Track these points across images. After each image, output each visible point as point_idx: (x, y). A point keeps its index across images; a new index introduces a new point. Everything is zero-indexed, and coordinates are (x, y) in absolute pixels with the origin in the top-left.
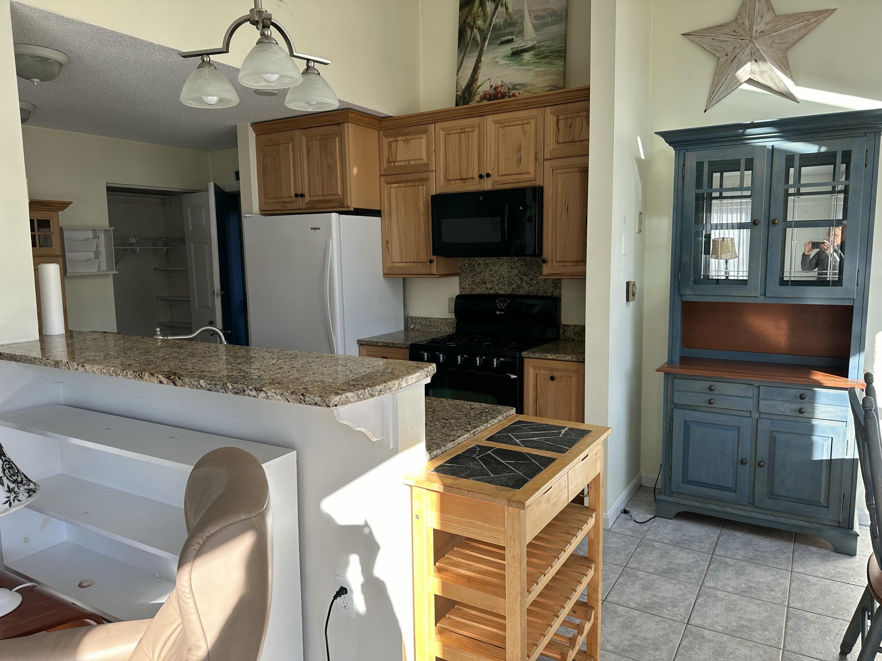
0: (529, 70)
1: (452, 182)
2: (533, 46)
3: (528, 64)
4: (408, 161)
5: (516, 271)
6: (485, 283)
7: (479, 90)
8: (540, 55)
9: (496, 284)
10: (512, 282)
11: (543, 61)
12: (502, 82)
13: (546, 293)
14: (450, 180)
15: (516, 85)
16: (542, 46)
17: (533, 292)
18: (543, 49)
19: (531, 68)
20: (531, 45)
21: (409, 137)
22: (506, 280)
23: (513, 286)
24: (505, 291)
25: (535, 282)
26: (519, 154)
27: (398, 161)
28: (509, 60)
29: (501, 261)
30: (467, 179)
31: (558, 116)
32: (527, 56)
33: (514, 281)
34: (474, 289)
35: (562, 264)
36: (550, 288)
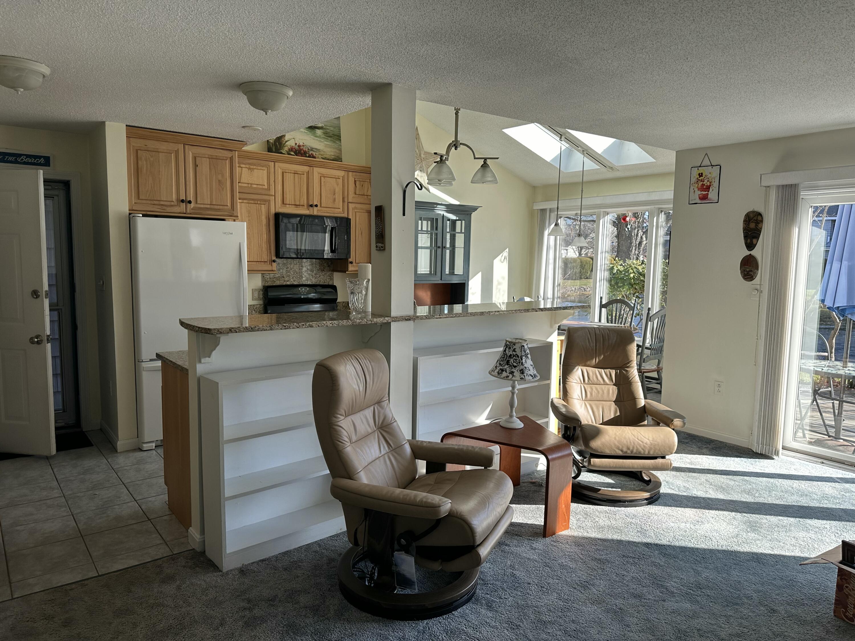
0: (321, 141)
1: (287, 206)
2: (322, 127)
3: (319, 137)
4: (251, 184)
5: (305, 269)
6: (283, 277)
7: (287, 144)
8: (327, 134)
9: (291, 277)
10: (303, 276)
11: (329, 138)
12: (303, 143)
13: (325, 282)
14: (286, 204)
15: (313, 148)
16: (327, 129)
18: (328, 131)
19: (322, 140)
20: (321, 126)
21: (252, 167)
22: (298, 275)
23: (304, 279)
24: (298, 282)
25: (318, 276)
26: (334, 196)
27: (242, 183)
28: (307, 131)
29: (295, 261)
30: (299, 205)
31: (355, 178)
32: (319, 132)
34: (275, 282)
36: (327, 280)
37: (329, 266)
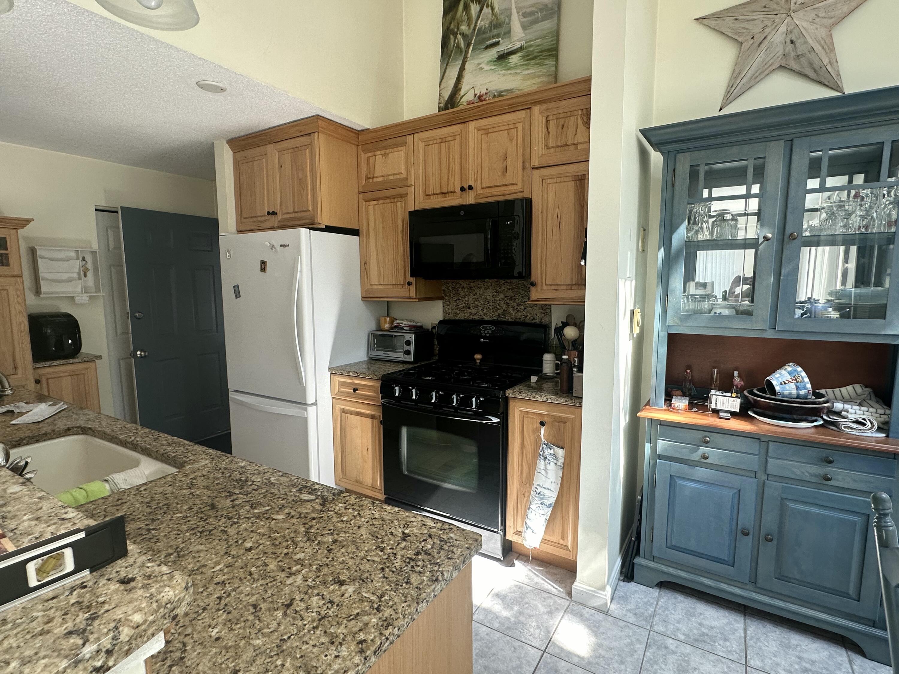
0: (516, 73)
1: (432, 197)
2: (521, 47)
3: (516, 67)
4: (387, 176)
5: (502, 296)
6: (469, 308)
8: (528, 56)
9: (481, 309)
10: (498, 307)
11: (532, 62)
13: (535, 319)
14: (429, 195)
16: (531, 46)
17: (520, 319)
18: (532, 49)
19: (519, 71)
20: (519, 46)
21: (387, 151)
22: (491, 305)
23: (499, 312)
24: (491, 317)
25: (522, 307)
26: (505, 163)
27: (377, 177)
28: (495, 65)
29: (486, 284)
30: (447, 193)
31: (547, 117)
32: (514, 59)
34: (458, 314)
35: (553, 287)
36: (538, 315)
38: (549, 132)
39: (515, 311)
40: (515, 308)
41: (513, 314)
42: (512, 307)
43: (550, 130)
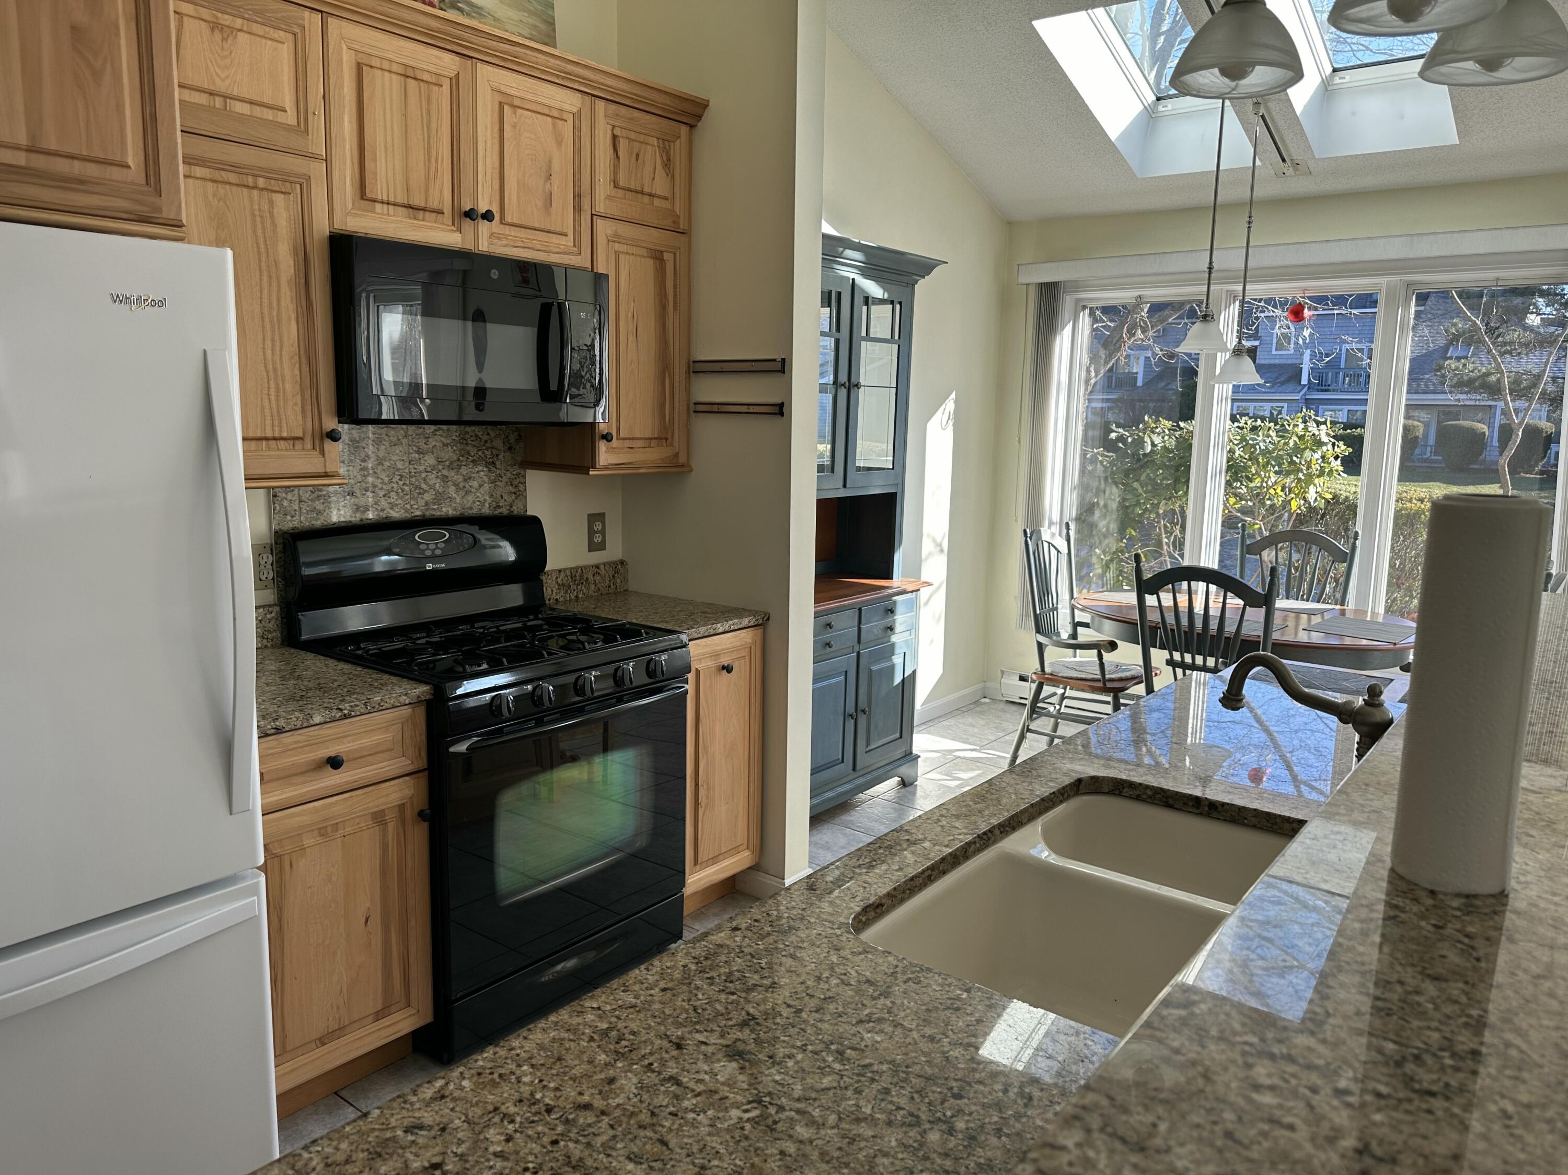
1: (378, 206)
4: (226, 97)
5: (430, 460)
9: (381, 493)
10: (424, 486)
13: (498, 507)
14: (374, 201)
17: (471, 508)
22: (407, 482)
23: (427, 497)
24: (407, 511)
25: (475, 484)
26: (548, 186)
30: (424, 209)
33: (426, 484)
35: (628, 443)
36: (505, 497)
37: (510, 448)
38: (618, 157)
39: (462, 493)
40: (461, 485)
41: (458, 500)
42: (455, 485)
43: (620, 154)
